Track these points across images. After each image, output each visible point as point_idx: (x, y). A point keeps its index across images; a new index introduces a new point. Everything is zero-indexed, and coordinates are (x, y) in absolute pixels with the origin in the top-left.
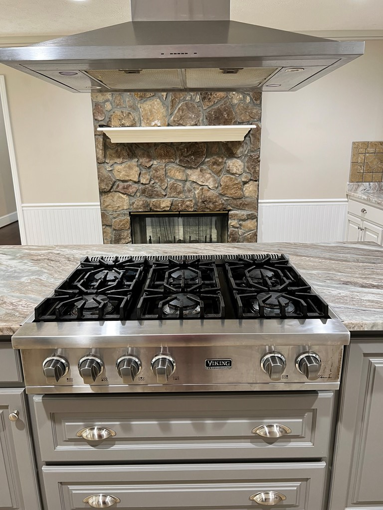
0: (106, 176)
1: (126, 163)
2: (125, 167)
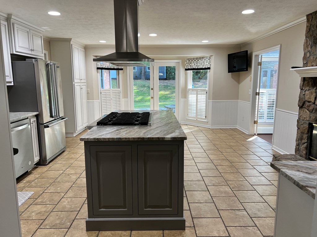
0: (301, 97)
1: (310, 90)
2: (309, 93)
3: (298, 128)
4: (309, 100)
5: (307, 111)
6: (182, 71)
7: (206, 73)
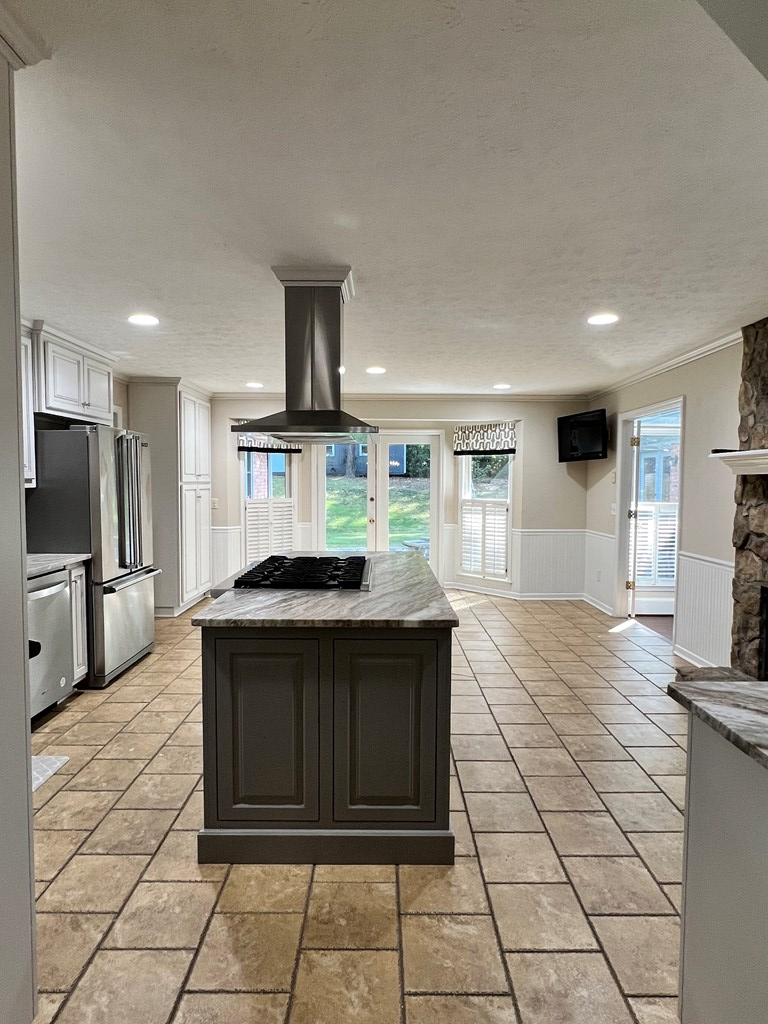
0: (740, 524)
1: (761, 506)
2: (759, 513)
3: (737, 602)
4: (760, 531)
5: (757, 559)
6: (446, 457)
7: (505, 462)
